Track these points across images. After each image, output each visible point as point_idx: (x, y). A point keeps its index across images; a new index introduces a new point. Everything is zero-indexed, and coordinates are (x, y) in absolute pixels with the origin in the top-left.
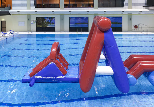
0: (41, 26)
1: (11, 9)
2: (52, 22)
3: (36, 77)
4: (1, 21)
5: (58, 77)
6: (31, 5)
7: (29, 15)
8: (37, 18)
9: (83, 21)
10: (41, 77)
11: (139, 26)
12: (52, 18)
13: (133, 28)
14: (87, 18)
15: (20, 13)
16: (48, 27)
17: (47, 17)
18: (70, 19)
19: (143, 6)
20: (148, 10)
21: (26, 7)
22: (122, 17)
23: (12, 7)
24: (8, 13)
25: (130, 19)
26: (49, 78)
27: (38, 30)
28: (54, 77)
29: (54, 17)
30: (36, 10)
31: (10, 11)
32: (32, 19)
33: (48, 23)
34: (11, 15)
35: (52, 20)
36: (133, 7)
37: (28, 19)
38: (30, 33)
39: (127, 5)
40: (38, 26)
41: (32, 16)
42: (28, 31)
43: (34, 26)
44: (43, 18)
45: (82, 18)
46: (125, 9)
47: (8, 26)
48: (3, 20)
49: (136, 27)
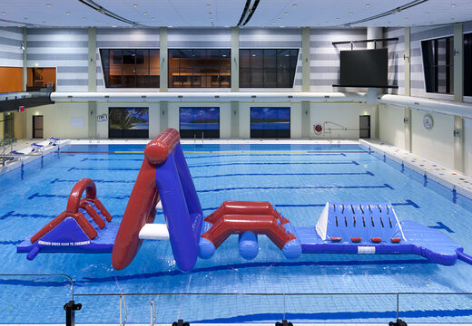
0: (118, 127)
1: (54, 91)
2: (143, 117)
3: (40, 242)
4: (34, 117)
5: (78, 244)
6: (98, 82)
7: (92, 104)
8: (110, 109)
9: (209, 116)
10: (48, 243)
11: (325, 127)
12: (143, 111)
13: (312, 131)
14: (217, 109)
15: (73, 99)
16: (134, 128)
17: (132, 108)
18: (180, 111)
19: (334, 86)
20: (342, 95)
21: (86, 88)
22: (289, 108)
23: (57, 87)
24: (48, 101)
25: (306, 112)
26: (63, 244)
27: (113, 134)
28: (72, 244)
29: (147, 108)
30: (107, 94)
31: (53, 94)
32: (100, 113)
33: (135, 120)
34: (54, 102)
35: (142, 115)
36: (312, 88)
37: (92, 113)
38: (94, 142)
39: (301, 82)
40: (113, 126)
41: (99, 105)
42: (90, 138)
43: (103, 127)
44: (124, 110)
45: (206, 109)
46: (297, 92)
47: (48, 127)
48: (37, 114)
49: (318, 128)
